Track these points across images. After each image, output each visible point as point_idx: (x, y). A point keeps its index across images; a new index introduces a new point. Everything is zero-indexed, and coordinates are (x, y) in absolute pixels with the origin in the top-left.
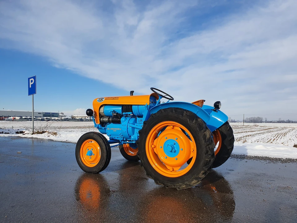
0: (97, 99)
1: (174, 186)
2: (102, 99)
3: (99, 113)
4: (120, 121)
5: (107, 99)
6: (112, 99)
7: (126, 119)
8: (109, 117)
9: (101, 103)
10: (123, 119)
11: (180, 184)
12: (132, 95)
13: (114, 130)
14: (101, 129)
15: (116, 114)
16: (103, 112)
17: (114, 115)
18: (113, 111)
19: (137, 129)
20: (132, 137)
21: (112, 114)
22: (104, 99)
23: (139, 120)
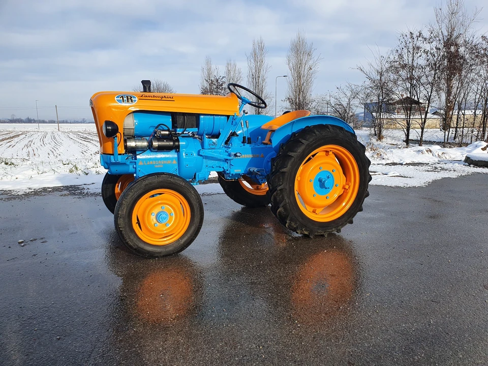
0: (113, 95)
3: (124, 129)
4: (178, 147)
6: (155, 98)
9: (130, 106)
10: (182, 142)
13: (157, 165)
14: (124, 164)
15: (167, 133)
16: (133, 127)
17: (162, 135)
18: (160, 125)
19: (207, 160)
20: (199, 175)
21: (155, 132)
22: (137, 99)
23: (211, 142)
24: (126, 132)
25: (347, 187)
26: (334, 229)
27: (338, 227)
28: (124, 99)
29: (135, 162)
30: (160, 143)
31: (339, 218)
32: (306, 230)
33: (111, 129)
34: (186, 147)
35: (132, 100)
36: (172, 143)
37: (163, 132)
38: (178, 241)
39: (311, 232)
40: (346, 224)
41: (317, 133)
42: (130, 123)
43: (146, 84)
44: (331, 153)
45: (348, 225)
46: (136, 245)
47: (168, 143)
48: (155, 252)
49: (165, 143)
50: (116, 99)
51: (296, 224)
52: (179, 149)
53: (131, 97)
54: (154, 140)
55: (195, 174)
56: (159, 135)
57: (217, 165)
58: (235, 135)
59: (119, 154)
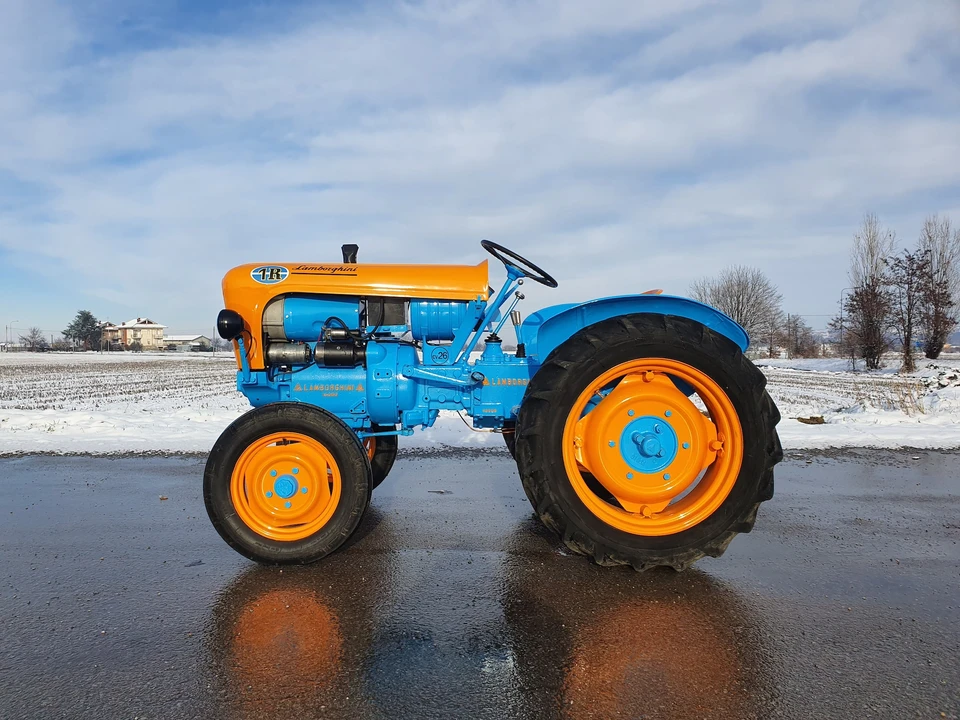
0: (249, 267)
1: (672, 560)
2: (275, 272)
3: (262, 326)
4: (363, 359)
5: (301, 270)
6: (322, 271)
7: (385, 350)
9: (277, 286)
10: (372, 351)
11: (692, 551)
12: (354, 261)
13: (327, 392)
14: (266, 388)
15: (343, 333)
16: (281, 323)
17: (333, 336)
18: (331, 318)
19: (427, 386)
20: (408, 415)
21: (323, 332)
22: (288, 273)
23: (436, 353)
24: (271, 332)
28: (266, 273)
29: (287, 386)
30: (328, 352)
33: (227, 325)
34: (382, 358)
35: (278, 275)
36: (350, 353)
37: (335, 332)
42: (277, 314)
43: (350, 252)
47: (343, 353)
49: (339, 352)
50: (252, 273)
52: (365, 363)
53: (279, 270)
54: (318, 345)
55: (401, 412)
56: (329, 338)
57: (448, 398)
58: (494, 339)
59: (252, 370)
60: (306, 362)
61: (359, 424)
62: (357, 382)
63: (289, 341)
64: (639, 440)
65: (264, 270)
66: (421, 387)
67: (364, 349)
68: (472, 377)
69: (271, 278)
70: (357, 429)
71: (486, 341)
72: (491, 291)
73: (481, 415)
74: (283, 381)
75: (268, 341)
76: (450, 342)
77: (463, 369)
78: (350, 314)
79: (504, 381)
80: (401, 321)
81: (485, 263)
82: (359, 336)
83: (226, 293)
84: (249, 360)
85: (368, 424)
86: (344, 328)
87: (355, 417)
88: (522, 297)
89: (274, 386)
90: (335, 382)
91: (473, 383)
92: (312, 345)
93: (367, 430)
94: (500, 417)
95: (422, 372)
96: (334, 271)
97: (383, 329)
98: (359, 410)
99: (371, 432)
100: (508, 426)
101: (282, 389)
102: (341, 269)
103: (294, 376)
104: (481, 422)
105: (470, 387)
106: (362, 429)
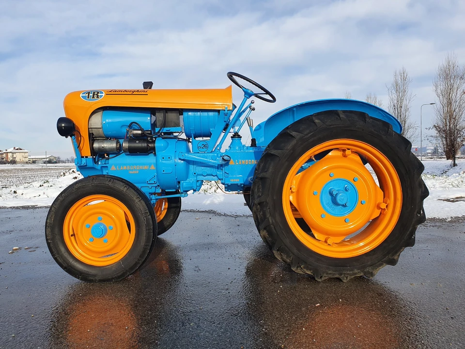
0: (79, 92)
2: (96, 94)
3: (89, 128)
4: (154, 149)
5: (111, 93)
6: (126, 93)
7: (168, 143)
8: (117, 138)
9: (97, 103)
10: (159, 143)
13: (132, 170)
14: (93, 168)
15: (140, 132)
16: (100, 127)
17: (134, 135)
18: (132, 123)
19: (195, 166)
20: (184, 184)
21: (127, 132)
22: (104, 95)
23: (200, 145)
24: (95, 132)
25: (383, 206)
26: (356, 271)
27: (364, 267)
28: (90, 95)
29: (107, 167)
30: (133, 145)
31: (367, 254)
32: (308, 269)
33: (64, 127)
34: (165, 148)
36: (144, 145)
37: (135, 132)
38: (119, 262)
39: (316, 271)
40: (381, 265)
41: (316, 121)
42: (97, 121)
43: (148, 86)
44: (348, 152)
45: (387, 267)
46: (67, 263)
47: (140, 145)
48: (90, 275)
49: (138, 144)
50: (81, 95)
51: (288, 256)
52: (155, 152)
53: (98, 93)
54: (125, 141)
55: (179, 182)
56: (131, 135)
57: (209, 172)
58: (236, 136)
59: (83, 157)
60: (118, 151)
61: (153, 190)
62: (150, 165)
63: (107, 138)
64: (334, 193)
65: (89, 93)
66: (191, 167)
67: (154, 142)
68: (223, 158)
69: (93, 97)
70: (151, 194)
71: (232, 137)
72: (235, 107)
73: (230, 184)
74: (105, 164)
75: (92, 138)
76: (209, 138)
77: (218, 155)
78: (145, 121)
79: (243, 162)
80: (177, 125)
81: (230, 87)
82: (151, 134)
83: (66, 108)
84: (80, 151)
85: (159, 191)
86: (141, 129)
87: (150, 186)
88: (254, 109)
89: (98, 167)
90: (136, 164)
91: (224, 163)
92: (121, 141)
93: (159, 194)
94: (241, 184)
95: (192, 157)
96: (133, 93)
97: (165, 130)
98: (152, 182)
99: (161, 195)
100: (247, 190)
101: (103, 168)
102: (138, 91)
103: (111, 161)
104: (229, 188)
105: (222, 165)
106: (155, 194)
